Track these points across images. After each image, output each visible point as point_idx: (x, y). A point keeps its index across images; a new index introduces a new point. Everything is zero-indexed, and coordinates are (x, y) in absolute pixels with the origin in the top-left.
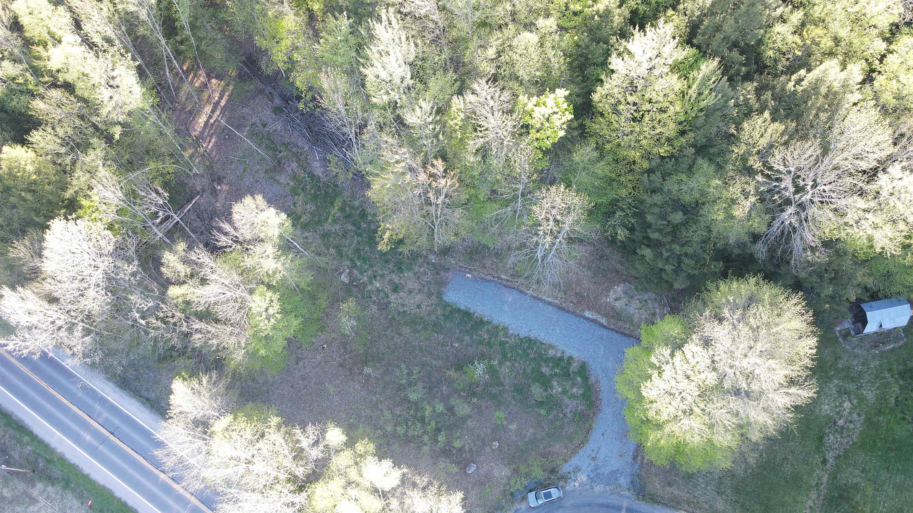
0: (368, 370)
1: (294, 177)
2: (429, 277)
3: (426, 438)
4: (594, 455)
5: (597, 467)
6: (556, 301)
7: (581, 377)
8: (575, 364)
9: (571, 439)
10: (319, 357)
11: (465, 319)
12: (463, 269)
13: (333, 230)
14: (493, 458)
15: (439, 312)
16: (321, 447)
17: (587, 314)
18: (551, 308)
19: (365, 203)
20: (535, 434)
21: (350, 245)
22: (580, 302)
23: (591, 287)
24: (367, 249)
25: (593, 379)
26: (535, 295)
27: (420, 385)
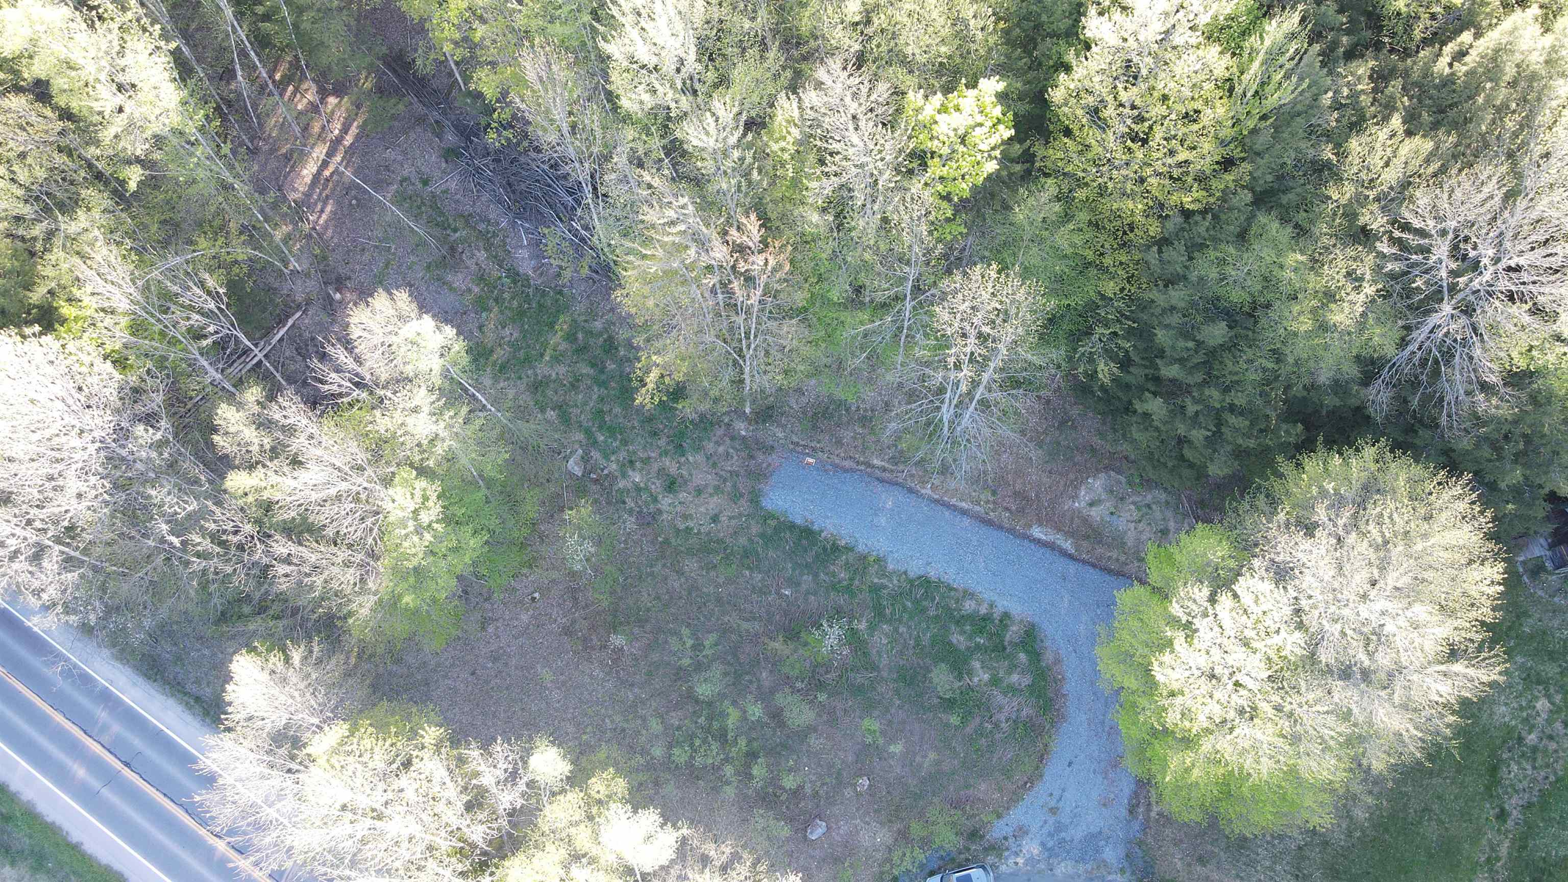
0: (618, 640)
1: (481, 278)
2: (734, 463)
3: (729, 770)
4: (1053, 804)
5: (1059, 828)
6: (977, 508)
7: (1027, 652)
8: (1014, 628)
9: (1007, 773)
10: (525, 618)
11: (804, 542)
12: (800, 449)
13: (554, 375)
14: (858, 809)
15: (755, 529)
16: (522, 786)
17: (1037, 532)
18: (966, 521)
19: (614, 324)
20: (938, 763)
21: (585, 404)
22: (1021, 511)
23: (1045, 480)
24: (617, 410)
25: (1048, 657)
26: (936, 497)
27: (717, 670)
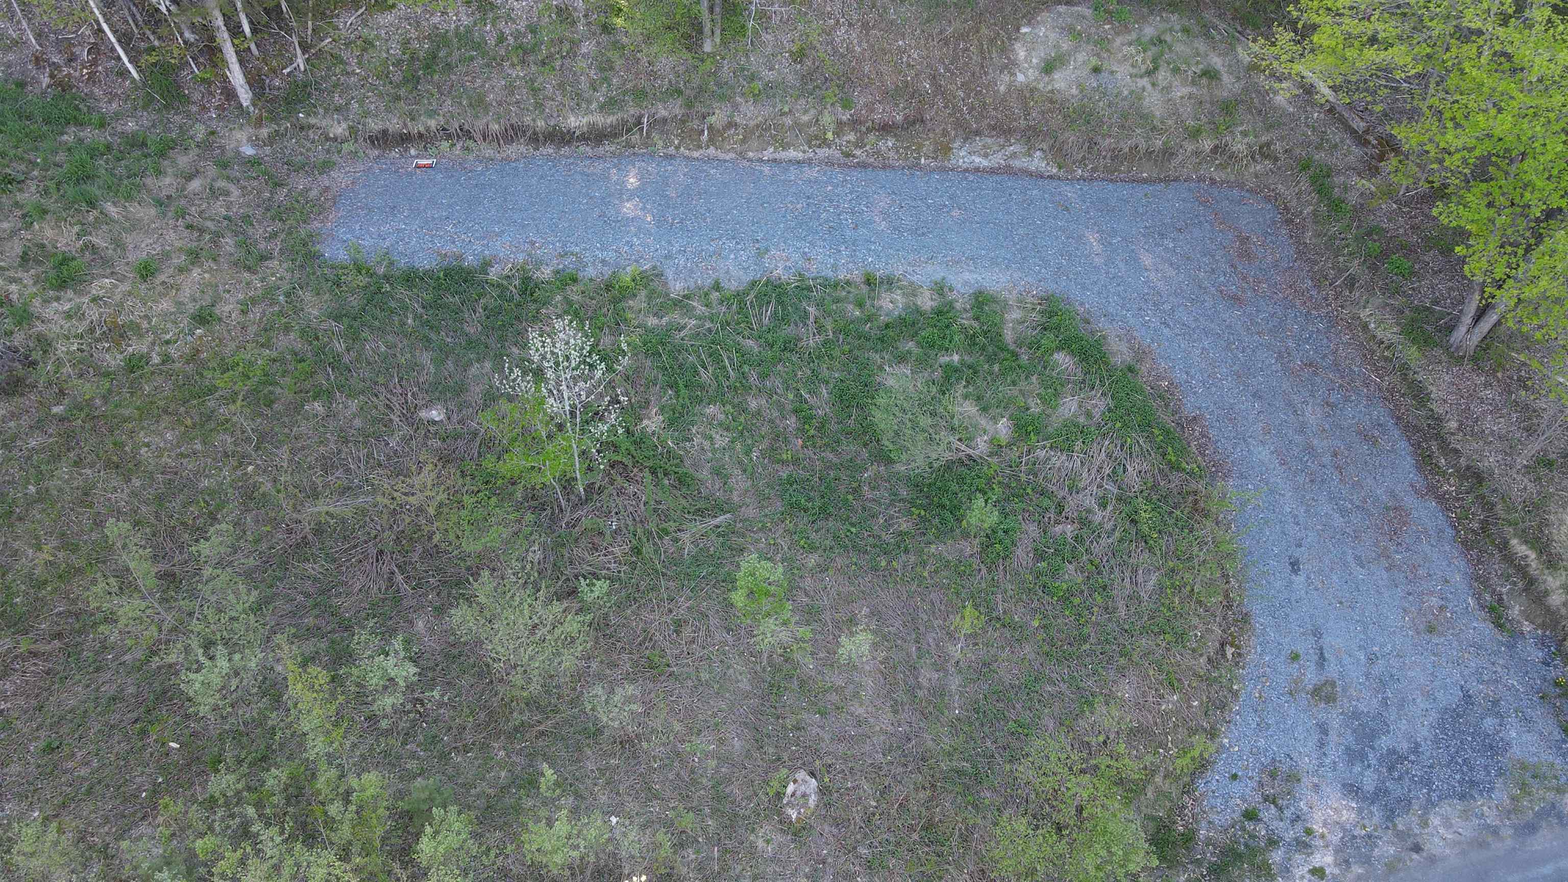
2: (235, 202)
4: (1311, 677)
5: (1365, 729)
7: (1065, 350)
8: (1016, 315)
9: (1167, 630)
11: (449, 297)
17: (966, 157)
18: (812, 172)
22: (916, 123)
23: (937, 53)
25: (1118, 349)
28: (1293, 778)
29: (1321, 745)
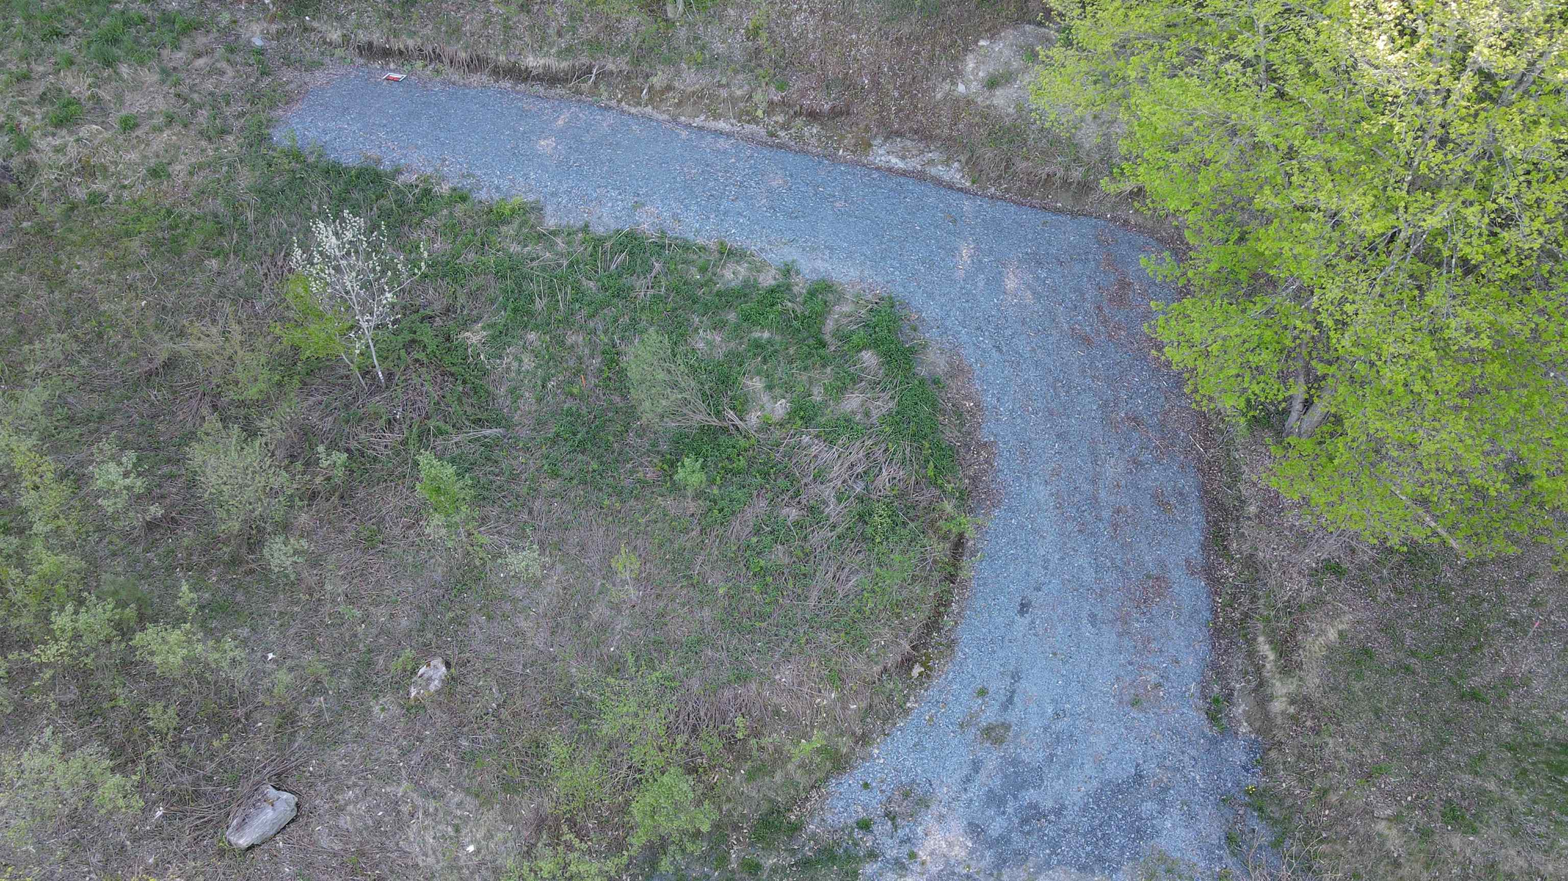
2: (224, 82)
4: (990, 716)
5: (1017, 779)
6: (751, 128)
7: (878, 351)
8: (847, 308)
9: (852, 631)
14: (405, 753)
17: (884, 156)
18: (725, 144)
23: (887, 51)
25: (934, 360)
28: (924, 803)
29: (968, 780)
